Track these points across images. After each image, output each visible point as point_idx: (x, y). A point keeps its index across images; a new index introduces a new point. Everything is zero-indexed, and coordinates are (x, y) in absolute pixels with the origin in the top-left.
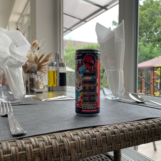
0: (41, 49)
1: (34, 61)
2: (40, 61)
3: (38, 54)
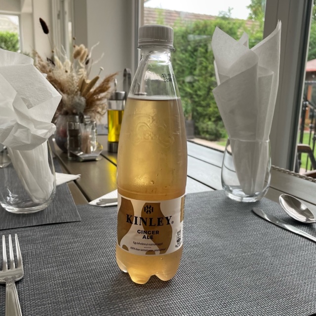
1: (78, 90)
2: (92, 90)
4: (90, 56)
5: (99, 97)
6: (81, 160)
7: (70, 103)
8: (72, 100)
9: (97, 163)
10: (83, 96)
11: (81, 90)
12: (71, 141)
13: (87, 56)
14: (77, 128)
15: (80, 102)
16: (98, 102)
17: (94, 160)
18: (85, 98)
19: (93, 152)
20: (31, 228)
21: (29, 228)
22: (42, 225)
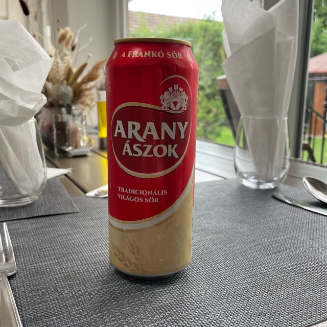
0: (80, 50)
1: (64, 79)
2: (79, 80)
3: (72, 61)
4: (76, 41)
5: (88, 86)
6: (70, 156)
7: (56, 93)
8: (58, 90)
9: (88, 159)
10: (71, 85)
11: (67, 79)
12: (58, 135)
13: (73, 41)
14: (65, 120)
15: (67, 92)
16: (87, 93)
17: (84, 156)
18: (73, 88)
19: (83, 147)
20: (20, 221)
21: (18, 221)
22: (33, 217)
